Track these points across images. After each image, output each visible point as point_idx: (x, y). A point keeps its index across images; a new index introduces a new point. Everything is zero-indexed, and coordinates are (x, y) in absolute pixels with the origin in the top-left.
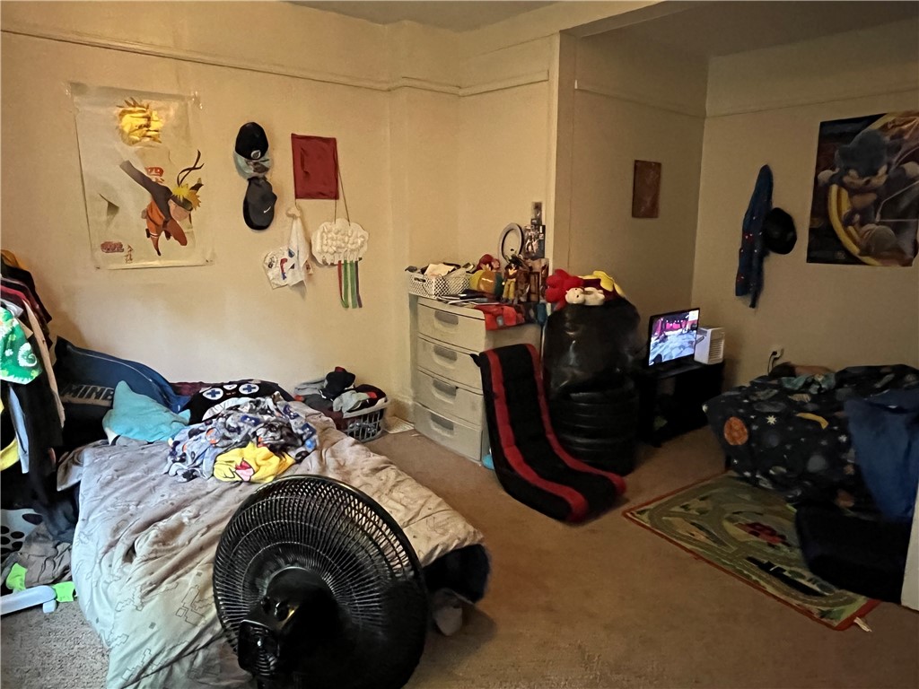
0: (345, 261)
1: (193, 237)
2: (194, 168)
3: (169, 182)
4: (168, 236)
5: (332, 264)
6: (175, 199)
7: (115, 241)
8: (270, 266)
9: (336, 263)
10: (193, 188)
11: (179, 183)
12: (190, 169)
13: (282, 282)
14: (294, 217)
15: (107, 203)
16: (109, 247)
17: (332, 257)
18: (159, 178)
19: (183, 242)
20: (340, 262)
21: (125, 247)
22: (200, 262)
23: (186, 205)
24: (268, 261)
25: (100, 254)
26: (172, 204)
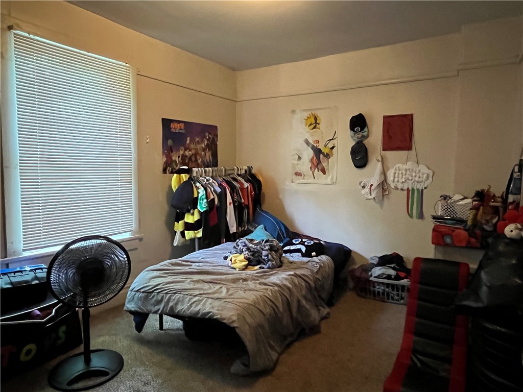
0: (413, 189)
1: (329, 170)
2: (333, 139)
3: (321, 146)
4: (318, 171)
5: (402, 190)
6: (323, 154)
7: (299, 172)
8: (364, 187)
9: (405, 188)
10: (331, 148)
11: (325, 146)
12: (331, 140)
13: (370, 197)
14: (378, 161)
15: (298, 156)
16: (298, 174)
17: (402, 185)
18: (317, 145)
19: (324, 172)
20: (408, 189)
21: (302, 174)
22: (330, 183)
23: (327, 156)
24: (362, 184)
25: (294, 177)
26: (321, 156)
